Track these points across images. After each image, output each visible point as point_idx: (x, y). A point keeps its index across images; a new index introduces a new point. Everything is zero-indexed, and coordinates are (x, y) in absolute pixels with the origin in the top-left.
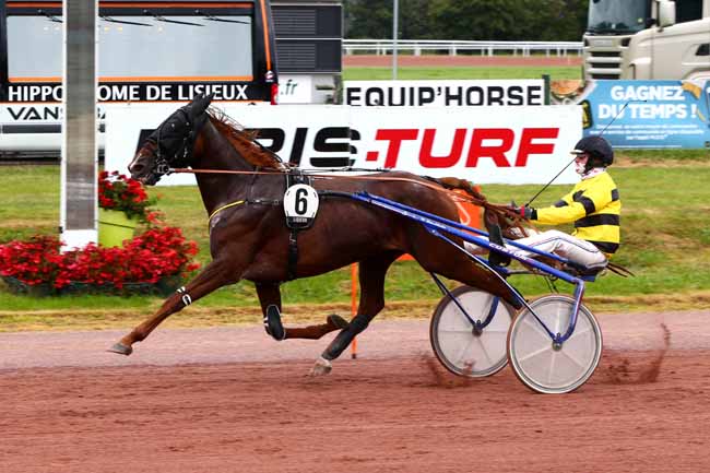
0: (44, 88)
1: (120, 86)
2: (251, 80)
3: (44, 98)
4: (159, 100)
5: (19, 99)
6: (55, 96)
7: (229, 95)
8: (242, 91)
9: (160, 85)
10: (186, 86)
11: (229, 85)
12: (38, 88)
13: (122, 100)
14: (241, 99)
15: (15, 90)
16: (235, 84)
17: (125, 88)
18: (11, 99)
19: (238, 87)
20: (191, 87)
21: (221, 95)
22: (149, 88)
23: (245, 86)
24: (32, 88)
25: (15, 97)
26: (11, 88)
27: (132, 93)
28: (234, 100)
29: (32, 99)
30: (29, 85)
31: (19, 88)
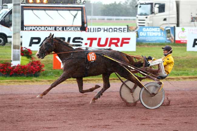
0: (32, 27)
1: (50, 27)
2: (81, 26)
3: (32, 30)
4: (60, 30)
5: (27, 30)
6: (35, 29)
7: (76, 29)
8: (79, 28)
9: (60, 27)
10: (66, 27)
11: (76, 27)
12: (31, 27)
13: (51, 30)
14: (79, 31)
15: (26, 28)
16: (77, 27)
17: (51, 28)
18: (25, 30)
19: (78, 28)
20: (67, 28)
21: (74, 30)
22: (57, 28)
23: (80, 28)
24: (30, 27)
25: (26, 29)
26: (25, 27)
27: (53, 29)
28: (77, 31)
29: (30, 30)
30: (29, 27)
31: (27, 27)
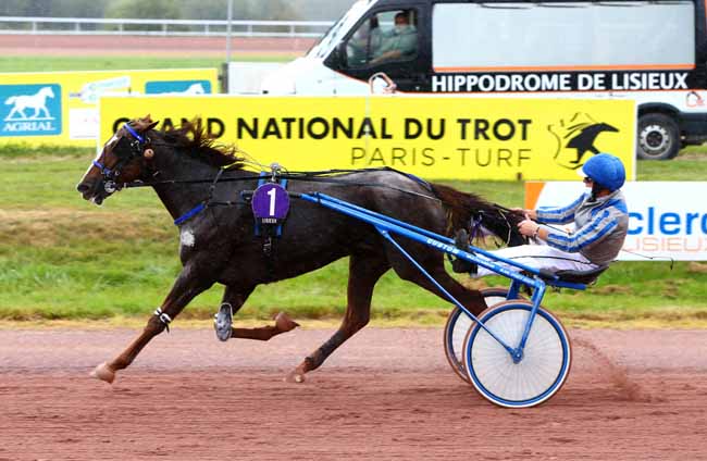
0: (470, 77)
1: (550, 75)
2: (691, 68)
3: (469, 88)
4: (592, 89)
5: (444, 89)
6: (481, 86)
7: (667, 84)
8: (681, 79)
9: (592, 74)
10: (620, 75)
11: (667, 73)
12: (463, 78)
13: (552, 90)
14: (681, 88)
15: (439, 80)
16: (674, 72)
17: (555, 77)
18: (435, 89)
19: (678, 75)
20: (626, 76)
21: (658, 84)
22: (581, 77)
23: (685, 75)
24: (457, 78)
25: (439, 87)
26: (435, 78)
27: (563, 82)
28: (673, 89)
29: (457, 89)
30: (454, 75)
31: (444, 78)
